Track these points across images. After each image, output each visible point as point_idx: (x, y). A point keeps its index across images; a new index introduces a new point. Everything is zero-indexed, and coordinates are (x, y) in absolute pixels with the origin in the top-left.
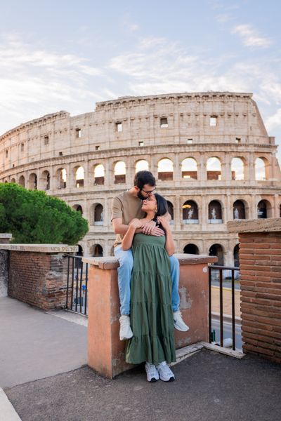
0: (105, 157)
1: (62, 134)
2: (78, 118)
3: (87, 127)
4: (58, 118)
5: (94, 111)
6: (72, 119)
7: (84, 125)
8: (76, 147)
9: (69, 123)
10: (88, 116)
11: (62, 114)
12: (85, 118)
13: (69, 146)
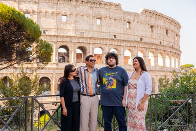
0: (147, 47)
1: (116, 21)
2: (130, 13)
3: (136, 23)
4: (113, 7)
5: (140, 13)
6: (125, 13)
7: (134, 21)
8: (128, 34)
9: (122, 15)
10: (136, 15)
11: (118, 6)
12: (135, 16)
13: (123, 33)
